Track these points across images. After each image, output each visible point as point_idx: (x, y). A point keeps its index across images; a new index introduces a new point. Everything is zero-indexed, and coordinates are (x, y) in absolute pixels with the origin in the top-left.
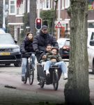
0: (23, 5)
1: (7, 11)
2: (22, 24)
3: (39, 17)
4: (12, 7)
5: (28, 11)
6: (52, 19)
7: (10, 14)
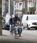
0: (22, 5)
1: (15, 7)
2: (21, 13)
3: (28, 10)
4: (17, 6)
5: (24, 8)
6: (34, 11)
7: (16, 9)
